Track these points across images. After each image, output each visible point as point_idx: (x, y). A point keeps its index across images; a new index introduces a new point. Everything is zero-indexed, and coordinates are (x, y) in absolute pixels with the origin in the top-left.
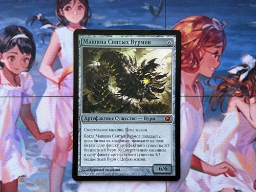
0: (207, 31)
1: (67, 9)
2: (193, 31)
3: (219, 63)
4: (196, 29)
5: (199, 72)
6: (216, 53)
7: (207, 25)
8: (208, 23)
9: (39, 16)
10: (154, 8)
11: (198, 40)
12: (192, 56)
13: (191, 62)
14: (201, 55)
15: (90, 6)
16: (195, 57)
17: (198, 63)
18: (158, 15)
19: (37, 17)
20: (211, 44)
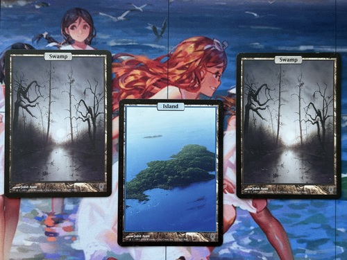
0: (209, 52)
1: (72, 28)
2: (195, 51)
3: (219, 83)
4: (197, 49)
5: (200, 91)
6: (217, 73)
7: (209, 46)
8: (209, 44)
9: (45, 35)
10: (157, 28)
11: (199, 60)
12: (194, 76)
13: (193, 81)
14: (202, 75)
15: (95, 25)
16: (196, 77)
17: (199, 83)
18: (161, 36)
19: (43, 36)
20: (212, 64)
